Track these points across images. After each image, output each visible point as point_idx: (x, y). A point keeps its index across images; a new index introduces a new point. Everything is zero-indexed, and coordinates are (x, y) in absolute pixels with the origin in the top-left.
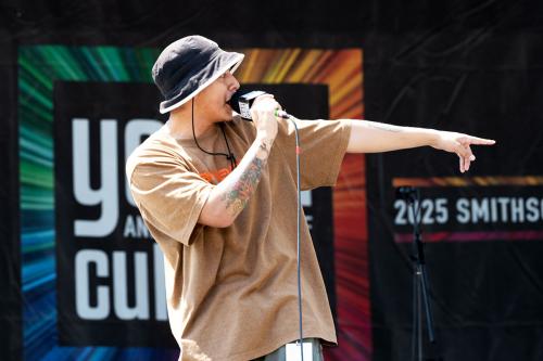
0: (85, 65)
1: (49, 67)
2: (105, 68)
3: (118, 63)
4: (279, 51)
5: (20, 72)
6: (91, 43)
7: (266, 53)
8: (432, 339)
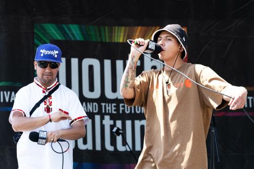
0: (64, 33)
1: (48, 34)
2: (73, 34)
3: (79, 32)
4: (150, 28)
5: (35, 36)
6: (67, 23)
7: (144, 28)
8: (219, 161)
